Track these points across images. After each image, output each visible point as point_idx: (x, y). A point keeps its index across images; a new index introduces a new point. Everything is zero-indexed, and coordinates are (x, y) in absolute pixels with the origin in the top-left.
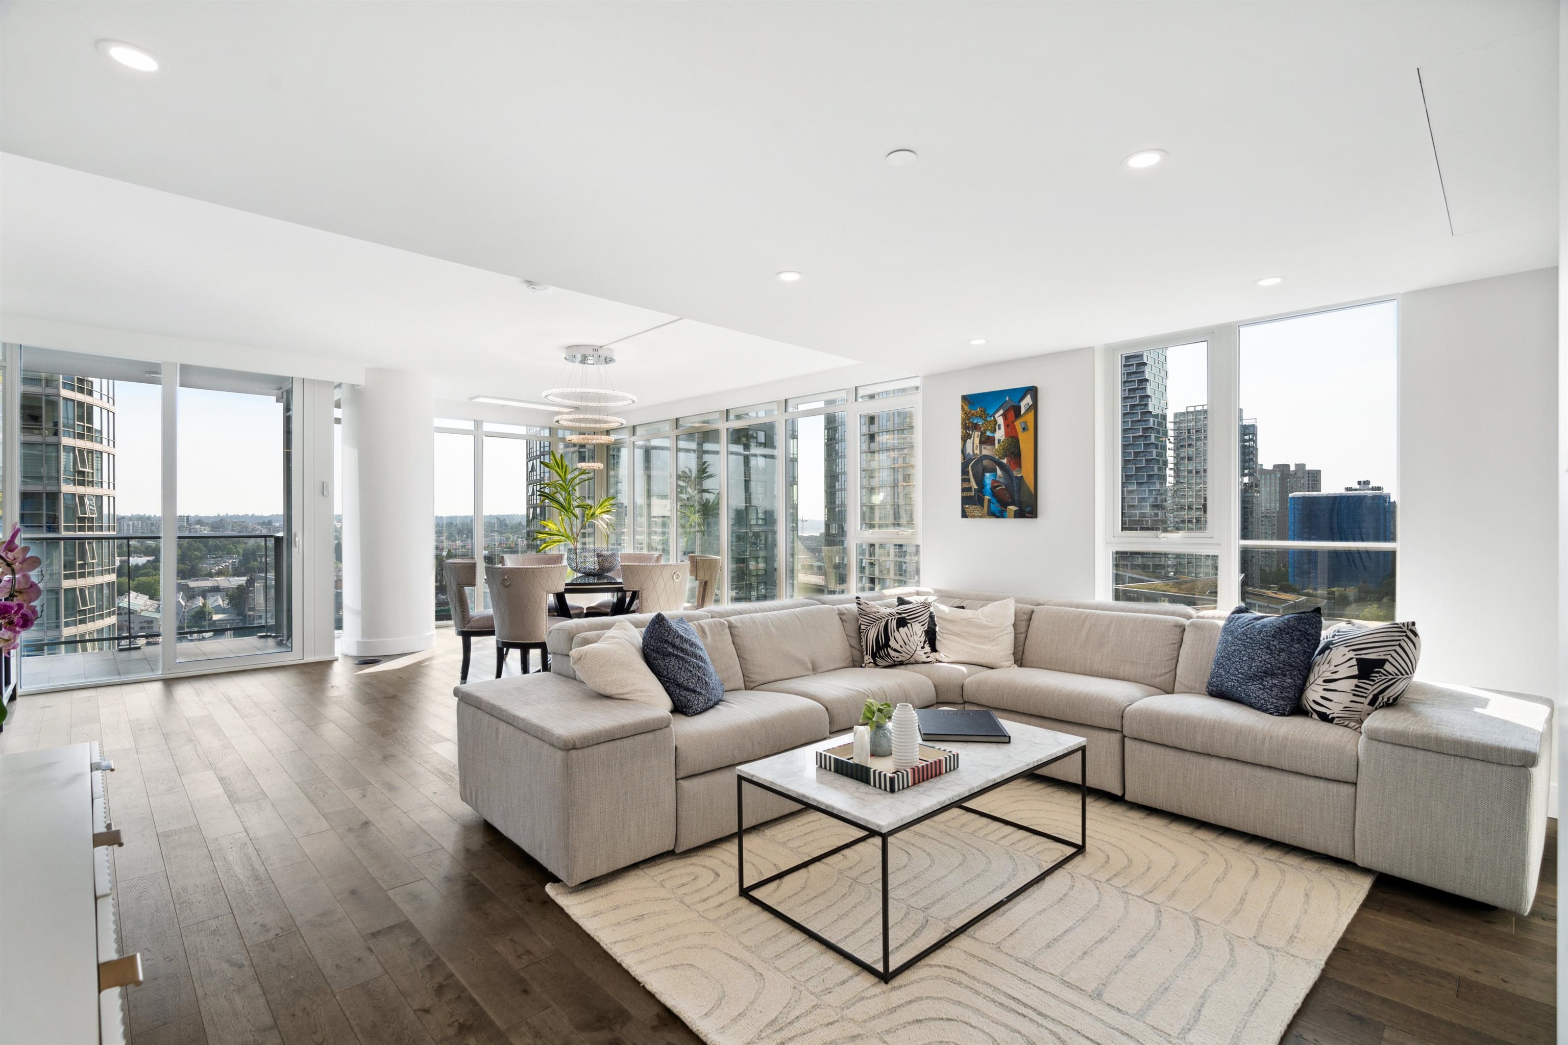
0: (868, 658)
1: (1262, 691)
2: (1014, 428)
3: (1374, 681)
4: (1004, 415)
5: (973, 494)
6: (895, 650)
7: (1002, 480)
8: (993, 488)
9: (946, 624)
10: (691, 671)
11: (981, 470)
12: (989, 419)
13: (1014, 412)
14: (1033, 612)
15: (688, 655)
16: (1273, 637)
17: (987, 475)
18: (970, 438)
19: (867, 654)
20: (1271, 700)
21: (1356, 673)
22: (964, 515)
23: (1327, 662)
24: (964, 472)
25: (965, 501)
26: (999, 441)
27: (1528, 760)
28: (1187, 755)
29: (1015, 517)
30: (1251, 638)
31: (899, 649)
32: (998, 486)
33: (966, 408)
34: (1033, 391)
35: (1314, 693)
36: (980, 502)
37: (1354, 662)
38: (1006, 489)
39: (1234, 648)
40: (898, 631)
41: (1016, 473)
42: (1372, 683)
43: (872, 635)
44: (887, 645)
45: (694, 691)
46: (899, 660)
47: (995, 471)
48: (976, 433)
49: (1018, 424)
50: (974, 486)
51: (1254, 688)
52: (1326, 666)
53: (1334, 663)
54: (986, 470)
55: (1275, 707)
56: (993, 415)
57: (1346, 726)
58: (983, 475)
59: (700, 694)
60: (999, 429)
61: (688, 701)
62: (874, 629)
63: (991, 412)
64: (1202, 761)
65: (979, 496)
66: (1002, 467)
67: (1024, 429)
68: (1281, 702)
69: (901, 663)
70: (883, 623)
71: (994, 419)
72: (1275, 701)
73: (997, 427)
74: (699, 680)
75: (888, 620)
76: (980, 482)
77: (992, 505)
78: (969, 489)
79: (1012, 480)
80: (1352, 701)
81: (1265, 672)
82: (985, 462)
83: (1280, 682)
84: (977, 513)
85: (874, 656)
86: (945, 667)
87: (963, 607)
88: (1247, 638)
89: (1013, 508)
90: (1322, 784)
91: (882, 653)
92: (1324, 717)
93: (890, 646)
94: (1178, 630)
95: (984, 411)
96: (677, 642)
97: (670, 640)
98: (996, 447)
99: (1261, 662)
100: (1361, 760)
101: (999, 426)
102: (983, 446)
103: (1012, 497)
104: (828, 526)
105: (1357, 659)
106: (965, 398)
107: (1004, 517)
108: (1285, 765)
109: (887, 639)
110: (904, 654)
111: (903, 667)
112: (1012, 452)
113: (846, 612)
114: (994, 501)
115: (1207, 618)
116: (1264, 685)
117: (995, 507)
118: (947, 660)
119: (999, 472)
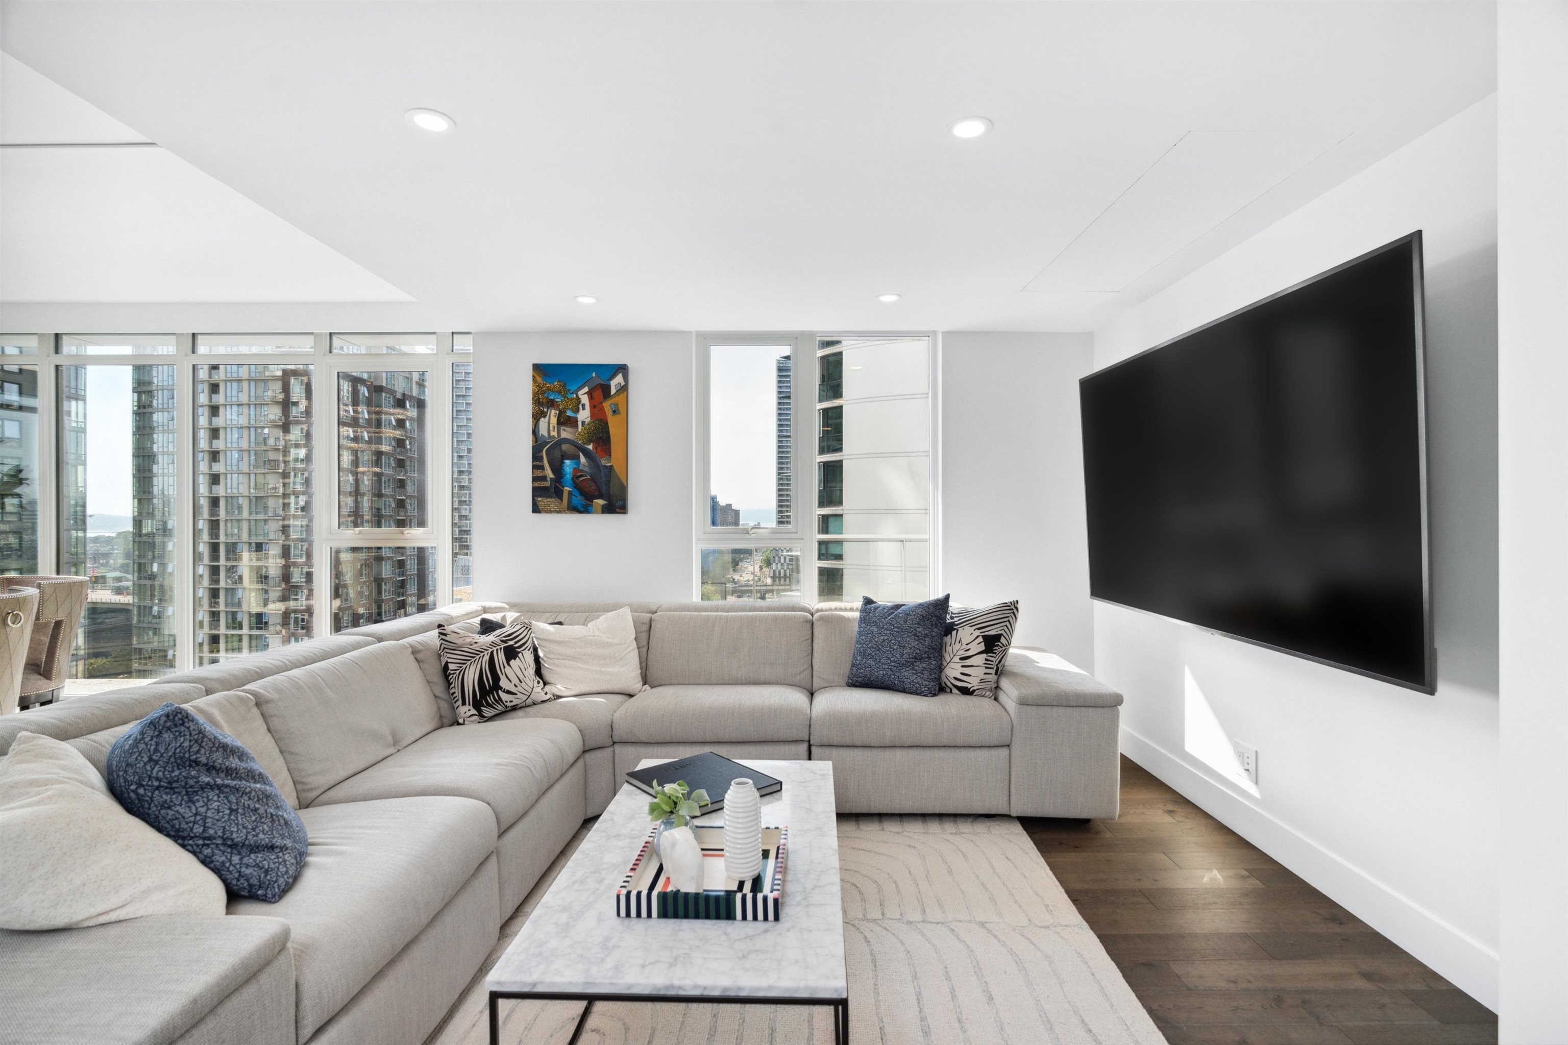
0: (466, 711)
1: (915, 676)
2: (602, 410)
3: (995, 653)
4: (589, 393)
5: (548, 484)
6: (509, 692)
7: (586, 469)
8: (575, 478)
9: (553, 647)
10: (256, 810)
11: (560, 457)
12: (570, 396)
13: (601, 392)
14: (651, 620)
15: (241, 779)
16: (919, 624)
17: (567, 462)
18: (545, 417)
19: (464, 704)
20: (924, 683)
21: (984, 648)
22: (536, 509)
23: (958, 641)
24: (536, 456)
25: (538, 492)
26: (583, 423)
27: (1117, 701)
28: (875, 752)
29: (603, 512)
30: (898, 628)
31: (513, 689)
32: (582, 476)
33: (539, 379)
34: (622, 369)
35: (953, 670)
36: (558, 494)
37: (981, 639)
38: (593, 479)
39: (882, 638)
40: (509, 665)
41: (604, 462)
42: (994, 655)
43: (471, 677)
44: (496, 687)
45: (271, 848)
46: (513, 704)
47: (578, 458)
48: (553, 411)
49: (607, 406)
50: (550, 474)
51: (908, 675)
52: (958, 646)
53: (965, 641)
54: (564, 456)
55: (929, 688)
56: (576, 392)
57: (983, 696)
58: (562, 463)
59: (283, 848)
60: (584, 409)
61: (267, 872)
62: (472, 668)
63: (573, 388)
64: (888, 753)
65: (556, 487)
66: (587, 453)
67: (614, 412)
68: (932, 684)
69: (514, 708)
70: (487, 658)
71: (577, 396)
72: (927, 683)
73: (581, 407)
74: (273, 821)
75: (492, 652)
76: (558, 470)
77: (573, 498)
78: (544, 478)
79: (600, 470)
80: (985, 674)
81: (915, 658)
82: (565, 447)
83: (928, 665)
84: (553, 507)
85: (477, 705)
86: (570, 702)
87: (560, 623)
88: (895, 627)
89: (600, 502)
90: (986, 753)
91: (490, 700)
92: (965, 691)
93: (501, 688)
94: (809, 625)
95: (564, 386)
96: (218, 758)
97: (203, 760)
98: (580, 430)
99: (911, 648)
100: (1015, 724)
101: (583, 406)
102: (562, 428)
103: (599, 489)
104: (138, 523)
105: (983, 637)
106: (537, 368)
107: (589, 513)
108: (960, 741)
109: (496, 678)
110: (519, 695)
111: (520, 713)
112: (600, 438)
113: (421, 648)
114: (576, 493)
115: (826, 610)
116: (916, 670)
117: (578, 500)
118: (569, 693)
119: (583, 459)
